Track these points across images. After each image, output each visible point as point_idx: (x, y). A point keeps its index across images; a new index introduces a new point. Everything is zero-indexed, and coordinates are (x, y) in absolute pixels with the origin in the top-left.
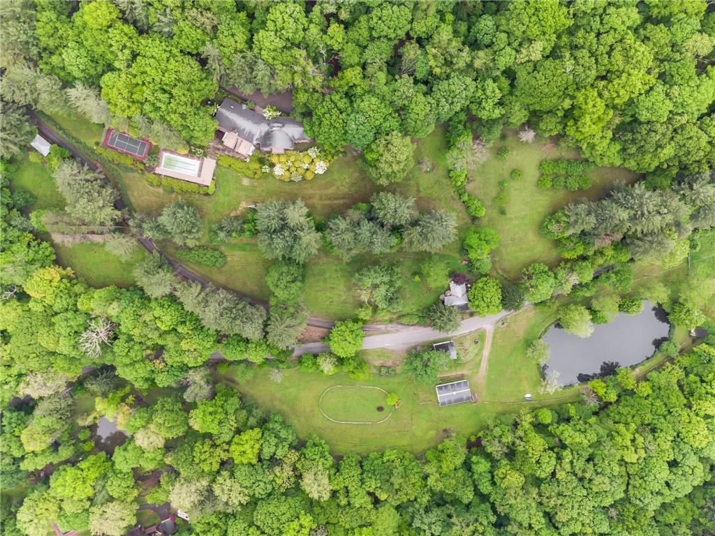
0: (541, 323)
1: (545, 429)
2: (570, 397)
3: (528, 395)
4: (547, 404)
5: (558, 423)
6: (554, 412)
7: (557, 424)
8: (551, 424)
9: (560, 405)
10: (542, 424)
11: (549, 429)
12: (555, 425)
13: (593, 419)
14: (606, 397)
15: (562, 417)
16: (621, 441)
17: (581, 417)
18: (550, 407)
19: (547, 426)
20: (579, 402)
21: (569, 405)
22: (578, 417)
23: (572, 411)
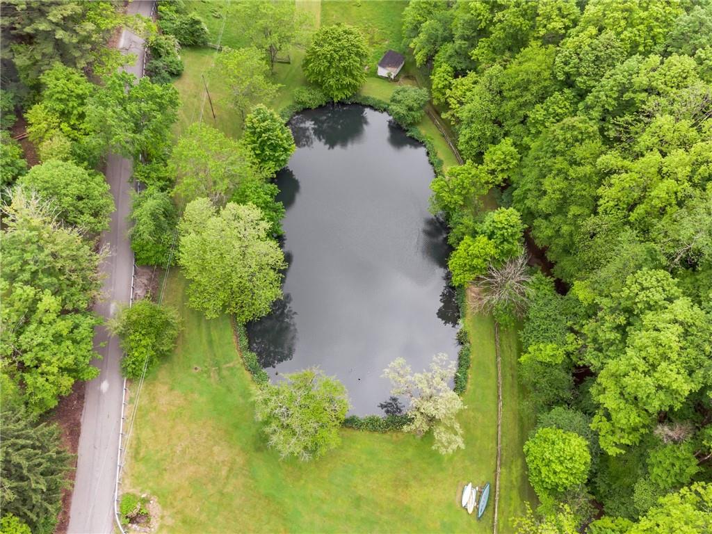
0: (222, 378)
1: (613, 466)
2: (499, 352)
3: (469, 497)
4: (514, 432)
5: (589, 413)
6: (544, 417)
7: (592, 415)
8: (594, 438)
9: (524, 390)
10: (593, 474)
11: (612, 451)
12: (597, 422)
13: (581, 291)
14: (505, 240)
15: (567, 395)
16: (669, 183)
17: (571, 330)
18: (526, 427)
19: (599, 455)
20: (520, 325)
21: (523, 358)
22: (570, 337)
23: (548, 352)
